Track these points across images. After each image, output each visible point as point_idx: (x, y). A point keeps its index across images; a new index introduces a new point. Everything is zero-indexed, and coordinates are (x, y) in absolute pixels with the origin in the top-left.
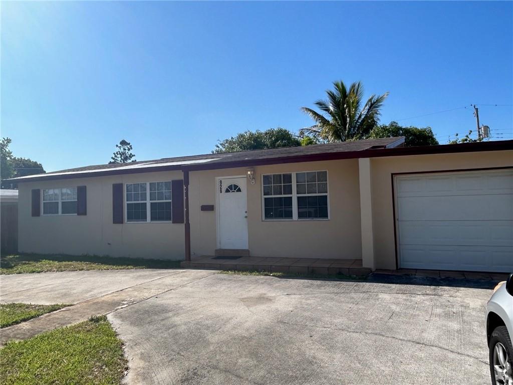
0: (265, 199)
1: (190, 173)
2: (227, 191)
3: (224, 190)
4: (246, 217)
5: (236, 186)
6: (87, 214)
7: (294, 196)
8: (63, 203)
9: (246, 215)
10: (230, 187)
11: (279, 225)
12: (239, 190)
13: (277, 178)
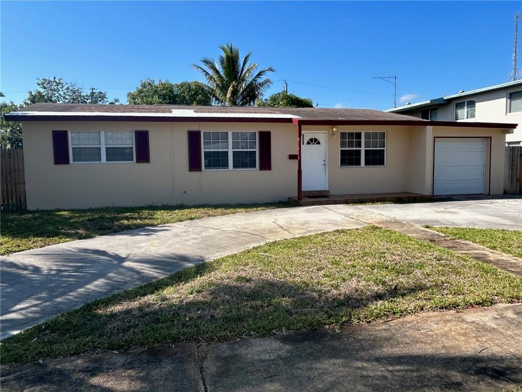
0: (341, 150)
1: (302, 126)
2: (308, 143)
3: (305, 142)
4: (324, 164)
5: (316, 140)
6: (151, 160)
7: (363, 149)
8: (107, 148)
9: (324, 163)
10: (311, 140)
11: (351, 170)
12: (319, 143)
13: (351, 135)
